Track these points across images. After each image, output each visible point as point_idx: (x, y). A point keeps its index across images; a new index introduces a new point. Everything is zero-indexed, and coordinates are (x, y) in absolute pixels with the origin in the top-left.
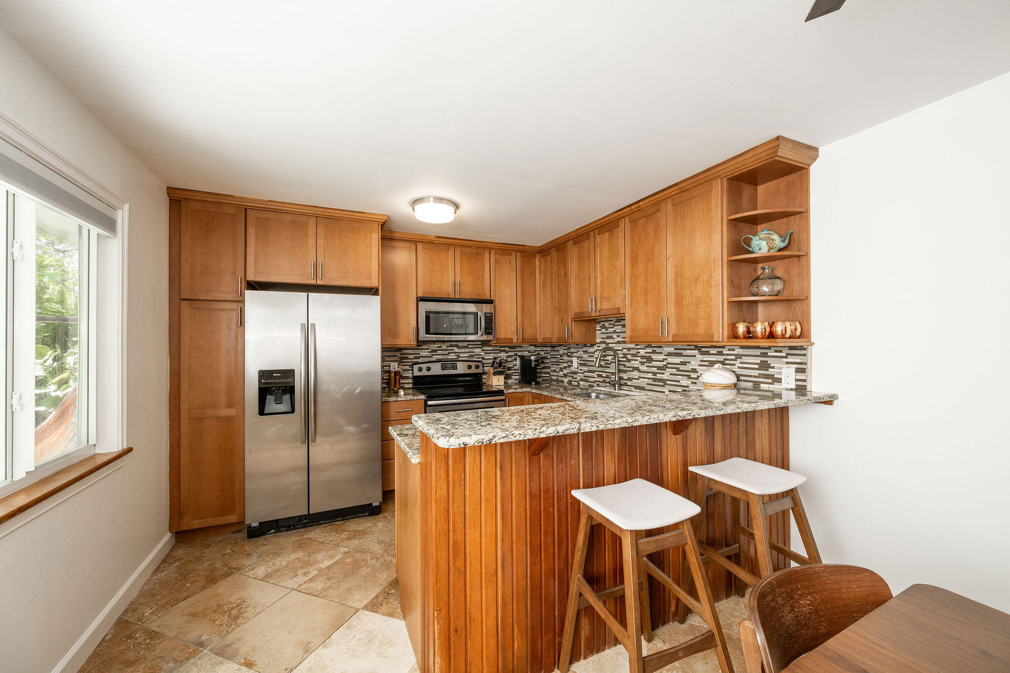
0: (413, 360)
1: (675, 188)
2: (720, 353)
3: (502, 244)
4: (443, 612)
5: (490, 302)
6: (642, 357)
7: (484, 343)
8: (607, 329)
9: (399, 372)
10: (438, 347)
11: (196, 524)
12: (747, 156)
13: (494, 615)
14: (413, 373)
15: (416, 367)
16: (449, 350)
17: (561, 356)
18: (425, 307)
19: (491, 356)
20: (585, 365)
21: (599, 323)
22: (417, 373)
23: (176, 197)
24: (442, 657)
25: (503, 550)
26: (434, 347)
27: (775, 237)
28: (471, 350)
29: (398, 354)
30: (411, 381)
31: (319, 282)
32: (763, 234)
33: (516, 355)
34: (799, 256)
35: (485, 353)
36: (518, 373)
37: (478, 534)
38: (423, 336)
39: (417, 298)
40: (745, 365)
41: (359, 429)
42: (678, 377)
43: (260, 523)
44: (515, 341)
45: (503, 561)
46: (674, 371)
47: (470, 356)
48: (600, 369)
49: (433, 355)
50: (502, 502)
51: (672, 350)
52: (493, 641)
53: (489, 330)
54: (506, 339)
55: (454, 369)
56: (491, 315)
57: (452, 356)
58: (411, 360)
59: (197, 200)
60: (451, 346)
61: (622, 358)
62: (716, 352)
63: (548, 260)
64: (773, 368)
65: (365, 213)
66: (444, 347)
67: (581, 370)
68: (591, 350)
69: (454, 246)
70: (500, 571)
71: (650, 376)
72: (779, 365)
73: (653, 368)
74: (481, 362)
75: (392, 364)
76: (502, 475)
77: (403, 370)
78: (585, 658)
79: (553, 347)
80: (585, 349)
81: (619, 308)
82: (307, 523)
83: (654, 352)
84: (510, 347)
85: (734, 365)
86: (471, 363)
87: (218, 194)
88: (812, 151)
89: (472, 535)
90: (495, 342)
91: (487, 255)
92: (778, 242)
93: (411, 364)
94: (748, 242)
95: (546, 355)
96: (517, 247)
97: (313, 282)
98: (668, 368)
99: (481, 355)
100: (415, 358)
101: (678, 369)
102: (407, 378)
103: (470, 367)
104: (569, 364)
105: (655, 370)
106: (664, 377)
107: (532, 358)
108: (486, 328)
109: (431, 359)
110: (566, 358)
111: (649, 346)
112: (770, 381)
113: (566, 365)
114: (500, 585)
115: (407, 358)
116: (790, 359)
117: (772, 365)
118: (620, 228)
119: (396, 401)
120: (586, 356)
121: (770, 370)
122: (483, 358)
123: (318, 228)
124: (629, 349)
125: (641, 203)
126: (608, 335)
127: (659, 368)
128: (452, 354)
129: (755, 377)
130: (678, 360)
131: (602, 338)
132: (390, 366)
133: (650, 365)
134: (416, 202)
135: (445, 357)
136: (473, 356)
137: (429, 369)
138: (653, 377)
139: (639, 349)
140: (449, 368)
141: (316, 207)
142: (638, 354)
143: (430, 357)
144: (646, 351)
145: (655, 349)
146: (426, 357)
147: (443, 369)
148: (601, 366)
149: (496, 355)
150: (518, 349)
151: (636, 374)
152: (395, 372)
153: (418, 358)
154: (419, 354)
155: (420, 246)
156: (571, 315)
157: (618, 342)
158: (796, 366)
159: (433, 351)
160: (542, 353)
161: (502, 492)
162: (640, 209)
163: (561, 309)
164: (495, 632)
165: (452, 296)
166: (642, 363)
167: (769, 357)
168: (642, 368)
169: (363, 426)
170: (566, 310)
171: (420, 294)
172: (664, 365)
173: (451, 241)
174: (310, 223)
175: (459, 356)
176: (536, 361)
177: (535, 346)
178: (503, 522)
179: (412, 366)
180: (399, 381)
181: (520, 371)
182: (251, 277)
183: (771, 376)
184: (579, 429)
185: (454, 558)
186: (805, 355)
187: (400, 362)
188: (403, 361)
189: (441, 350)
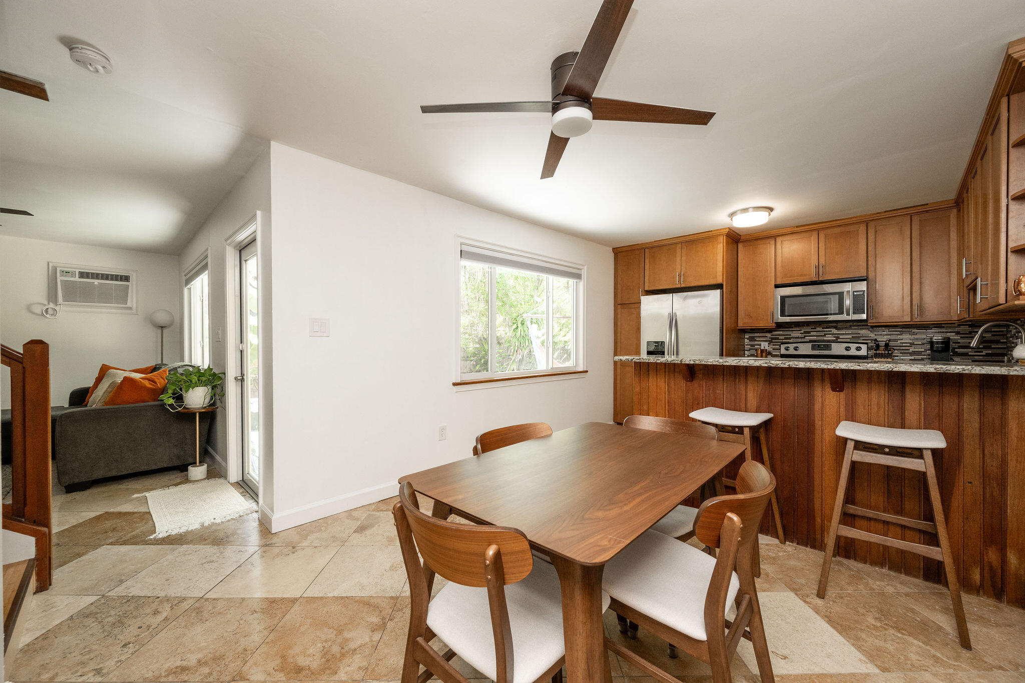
0: (783, 341)
3: (885, 212)
5: (864, 279)
9: (770, 350)
14: (781, 352)
15: (783, 347)
16: (824, 331)
19: (882, 337)
23: (617, 252)
26: (807, 328)
28: (854, 331)
29: (769, 335)
31: (682, 286)
35: (873, 335)
38: (778, 318)
39: (775, 286)
47: (853, 338)
49: (805, 336)
55: (828, 349)
56: (862, 293)
60: (828, 327)
65: (711, 231)
66: (820, 329)
69: (818, 230)
74: (866, 343)
75: (763, 344)
77: (773, 349)
86: (850, 345)
91: (863, 229)
93: (781, 343)
97: (679, 286)
99: (868, 336)
100: (786, 339)
103: (848, 349)
109: (803, 340)
115: (778, 339)
123: (682, 250)
128: (829, 336)
132: (760, 345)
135: (818, 338)
136: (857, 337)
137: (796, 349)
140: (821, 348)
143: (801, 338)
146: (798, 338)
147: (814, 349)
153: (790, 339)
154: (790, 335)
155: (779, 239)
159: (805, 332)
165: (816, 279)
171: (778, 282)
173: (814, 226)
174: (678, 248)
175: (838, 338)
179: (780, 346)
182: (647, 288)
187: (770, 342)
188: (773, 341)
189: (815, 331)
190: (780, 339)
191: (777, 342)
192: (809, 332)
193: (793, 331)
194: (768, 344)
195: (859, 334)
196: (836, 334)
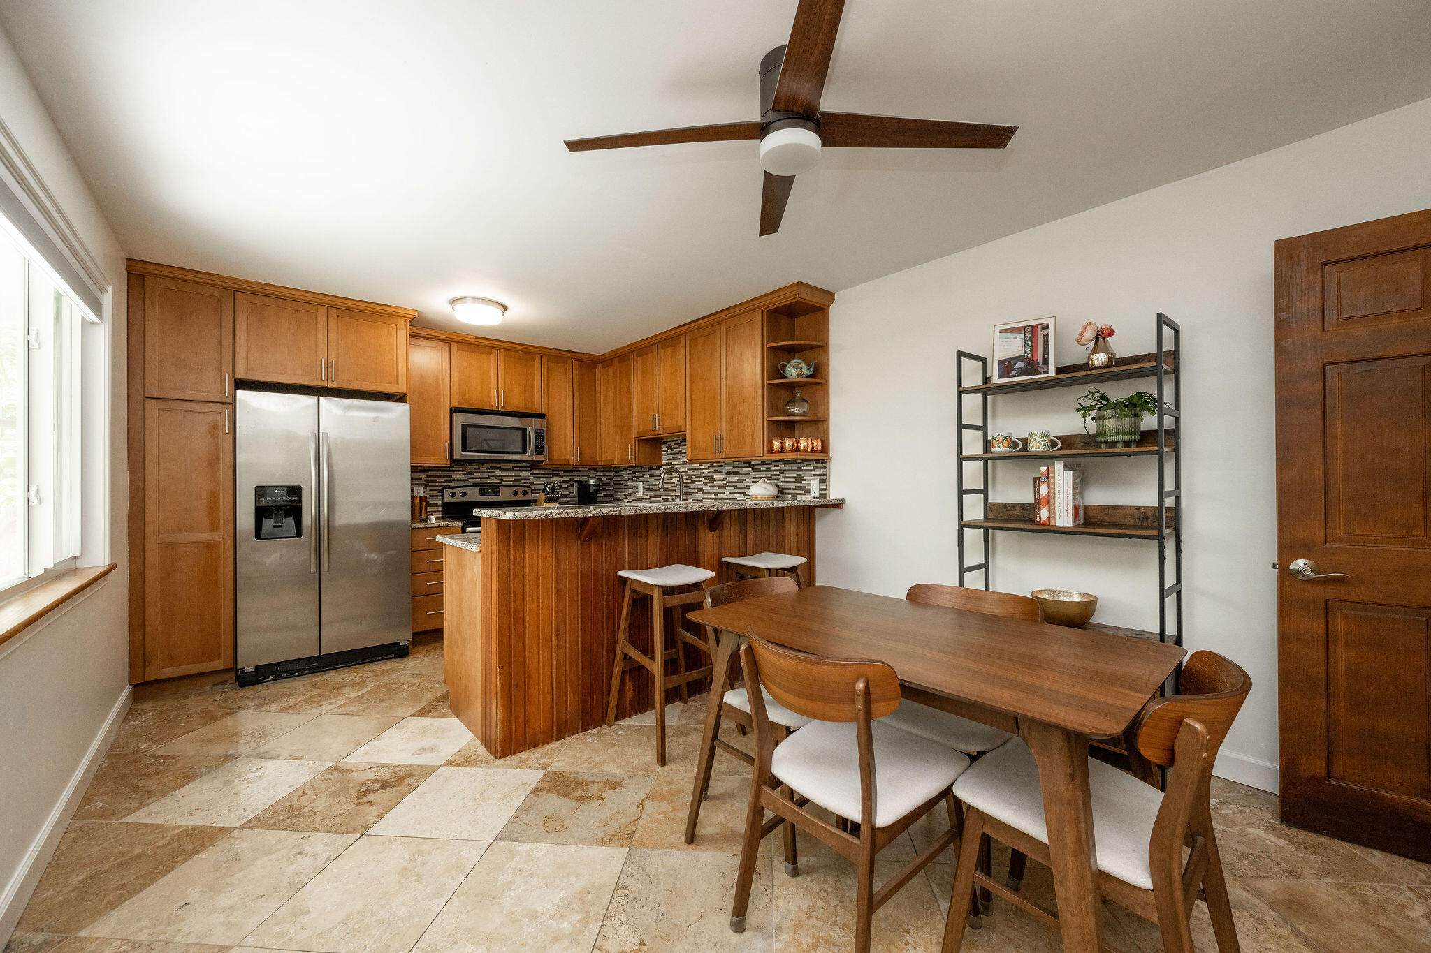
0: (443, 484)
1: (727, 312)
2: (768, 470)
3: (556, 350)
4: (505, 668)
5: (541, 416)
6: (706, 478)
7: (533, 465)
8: (673, 449)
9: (426, 498)
10: (475, 469)
11: (167, 672)
12: (778, 294)
13: (550, 674)
14: (443, 499)
15: (447, 492)
16: (489, 472)
17: (626, 481)
18: (460, 419)
19: (542, 481)
20: (651, 490)
21: (665, 443)
22: (448, 499)
23: (138, 271)
24: (503, 706)
25: (557, 620)
26: (470, 468)
27: (803, 365)
28: (517, 473)
29: (424, 476)
30: (441, 510)
31: (331, 385)
32: (793, 362)
33: (572, 480)
34: (822, 383)
35: (534, 477)
36: (574, 501)
37: (535, 605)
38: (459, 454)
39: (451, 409)
40: (786, 480)
41: (383, 556)
42: (736, 495)
43: (257, 667)
44: (571, 462)
45: (557, 630)
46: (732, 489)
47: (515, 481)
48: (666, 493)
49: (468, 478)
50: (557, 579)
51: (730, 468)
52: (548, 696)
53: (539, 449)
54: (560, 460)
55: (496, 495)
56: (542, 432)
57: (493, 480)
58: (440, 484)
59: (167, 276)
60: (492, 468)
61: (687, 479)
62: (765, 469)
63: (611, 372)
64: (805, 480)
65: (389, 306)
66: (483, 469)
67: (646, 495)
68: (658, 473)
69: (497, 348)
70: (555, 638)
71: (712, 496)
72: (809, 478)
73: (715, 488)
74: (529, 487)
75: (416, 489)
76: (556, 559)
77: (430, 496)
78: (630, 717)
79: (618, 472)
80: (651, 472)
81: (681, 426)
82: (316, 667)
83: (716, 472)
84: (565, 471)
85: (778, 480)
86: (517, 489)
87: (197, 272)
88: (830, 295)
89: (531, 605)
90: (547, 463)
91: (537, 362)
92: (805, 370)
93: (440, 488)
94: (784, 368)
95: (608, 481)
96: (574, 354)
97: (324, 384)
98: (727, 487)
99: (529, 479)
100: (445, 481)
101: (736, 488)
102: (436, 505)
103: (515, 493)
104: (635, 489)
105: (716, 489)
106: (724, 496)
107: (592, 482)
108: (536, 447)
109: (466, 483)
110: (630, 483)
111: (712, 466)
112: (803, 492)
113: (630, 491)
114: (555, 650)
115: (435, 481)
116: (816, 472)
117: (804, 478)
118: (681, 345)
119: (426, 527)
120: (651, 480)
121: (803, 482)
122: (532, 484)
123: (330, 320)
124: (694, 470)
125: (700, 322)
126: (673, 456)
127: (720, 487)
128: (493, 478)
129: (793, 489)
130: (735, 478)
131: (668, 460)
133: (713, 485)
134: (454, 301)
135: (484, 481)
136: (520, 481)
137: (464, 494)
138: (715, 497)
139: (703, 469)
140: (489, 494)
141: (328, 295)
142: (702, 475)
143: (464, 480)
144: (709, 471)
145: (716, 468)
146: (461, 480)
147: (482, 494)
148: (666, 489)
149: (548, 480)
150: (575, 473)
151: (699, 496)
152: (421, 498)
153: (450, 481)
154: (451, 476)
155: (454, 346)
156: (634, 434)
157: (684, 463)
158: (820, 477)
159: (469, 473)
160: (604, 479)
161: (557, 571)
162: (699, 328)
163: (624, 427)
164: (550, 688)
165: (494, 408)
166: (705, 484)
167: (802, 470)
168: (706, 489)
169: (389, 553)
170: (629, 429)
171: (455, 404)
172: (724, 484)
173: (494, 343)
174: (319, 314)
175: (502, 480)
176: (595, 485)
177: (596, 470)
178: (557, 597)
179: (442, 491)
180: (426, 509)
181: (577, 499)
182: (241, 374)
183: (803, 488)
184: (620, 511)
185: (515, 625)
186: (825, 468)
187: (426, 486)
188: (430, 484)
189: (479, 473)
190: (439, 482)
191: (437, 486)
192: (472, 473)
193: (454, 471)
194: (424, 489)
195: (520, 476)
196: (500, 476)
